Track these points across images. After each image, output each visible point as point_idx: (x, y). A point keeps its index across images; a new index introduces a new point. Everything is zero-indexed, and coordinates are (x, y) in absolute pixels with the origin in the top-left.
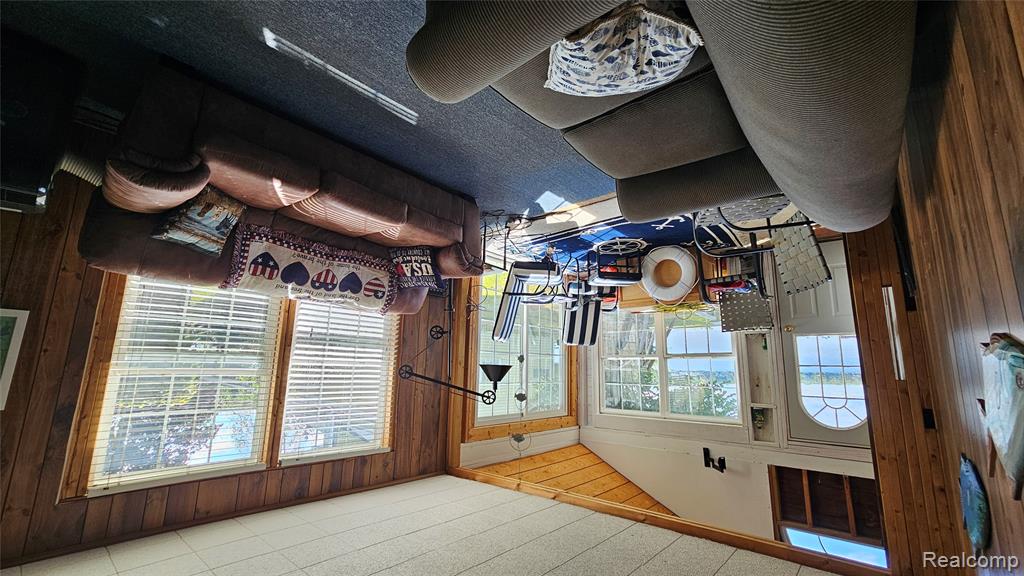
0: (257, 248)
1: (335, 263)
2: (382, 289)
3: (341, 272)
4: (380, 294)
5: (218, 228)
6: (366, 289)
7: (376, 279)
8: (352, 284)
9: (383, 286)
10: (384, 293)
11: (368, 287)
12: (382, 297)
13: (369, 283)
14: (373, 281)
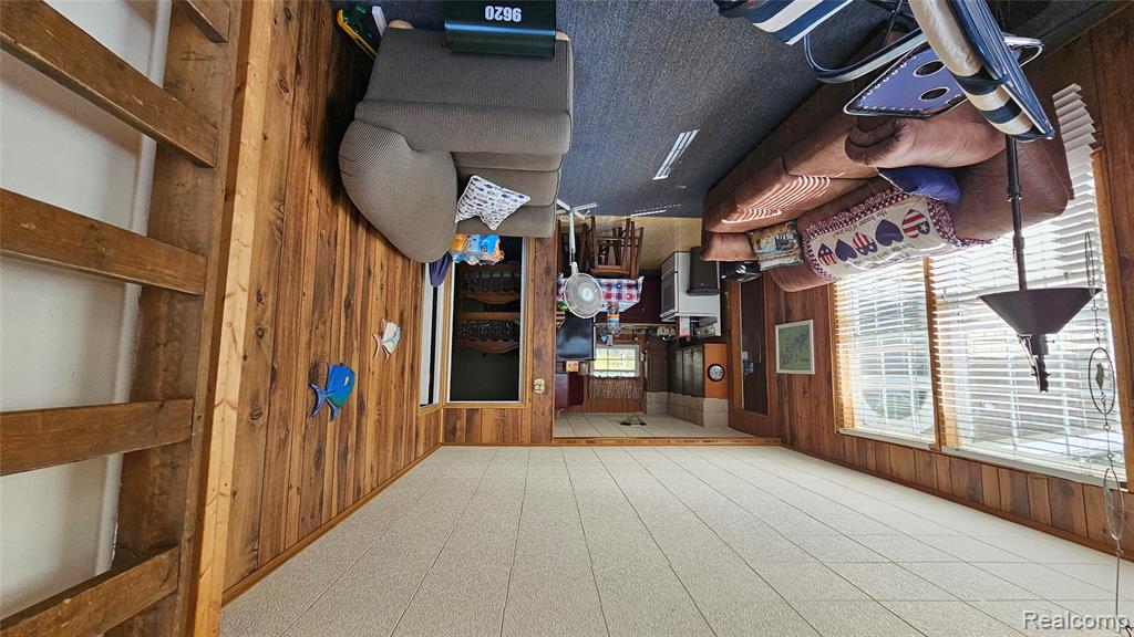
0: (815, 245)
1: (857, 223)
2: (923, 220)
3: (869, 227)
4: (924, 228)
5: (778, 249)
6: (906, 231)
7: (911, 211)
8: (888, 233)
9: (921, 216)
10: (927, 224)
11: (906, 226)
12: (928, 230)
13: (905, 222)
14: (908, 217)
